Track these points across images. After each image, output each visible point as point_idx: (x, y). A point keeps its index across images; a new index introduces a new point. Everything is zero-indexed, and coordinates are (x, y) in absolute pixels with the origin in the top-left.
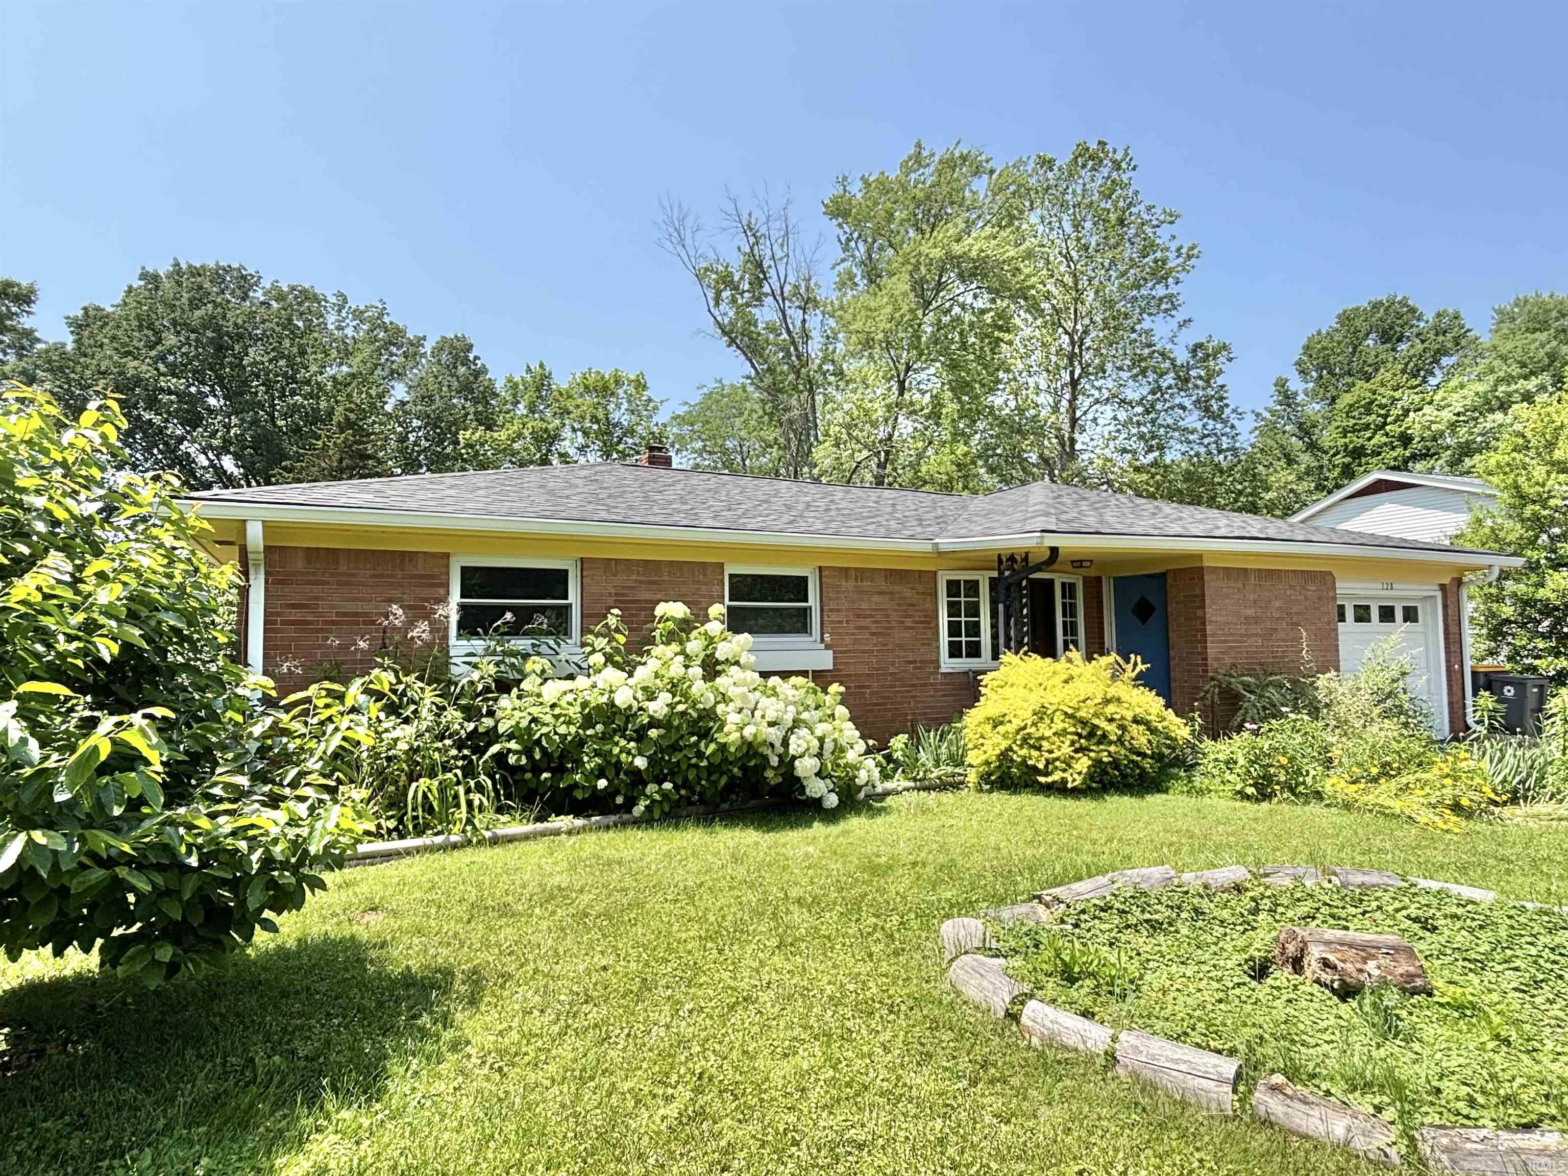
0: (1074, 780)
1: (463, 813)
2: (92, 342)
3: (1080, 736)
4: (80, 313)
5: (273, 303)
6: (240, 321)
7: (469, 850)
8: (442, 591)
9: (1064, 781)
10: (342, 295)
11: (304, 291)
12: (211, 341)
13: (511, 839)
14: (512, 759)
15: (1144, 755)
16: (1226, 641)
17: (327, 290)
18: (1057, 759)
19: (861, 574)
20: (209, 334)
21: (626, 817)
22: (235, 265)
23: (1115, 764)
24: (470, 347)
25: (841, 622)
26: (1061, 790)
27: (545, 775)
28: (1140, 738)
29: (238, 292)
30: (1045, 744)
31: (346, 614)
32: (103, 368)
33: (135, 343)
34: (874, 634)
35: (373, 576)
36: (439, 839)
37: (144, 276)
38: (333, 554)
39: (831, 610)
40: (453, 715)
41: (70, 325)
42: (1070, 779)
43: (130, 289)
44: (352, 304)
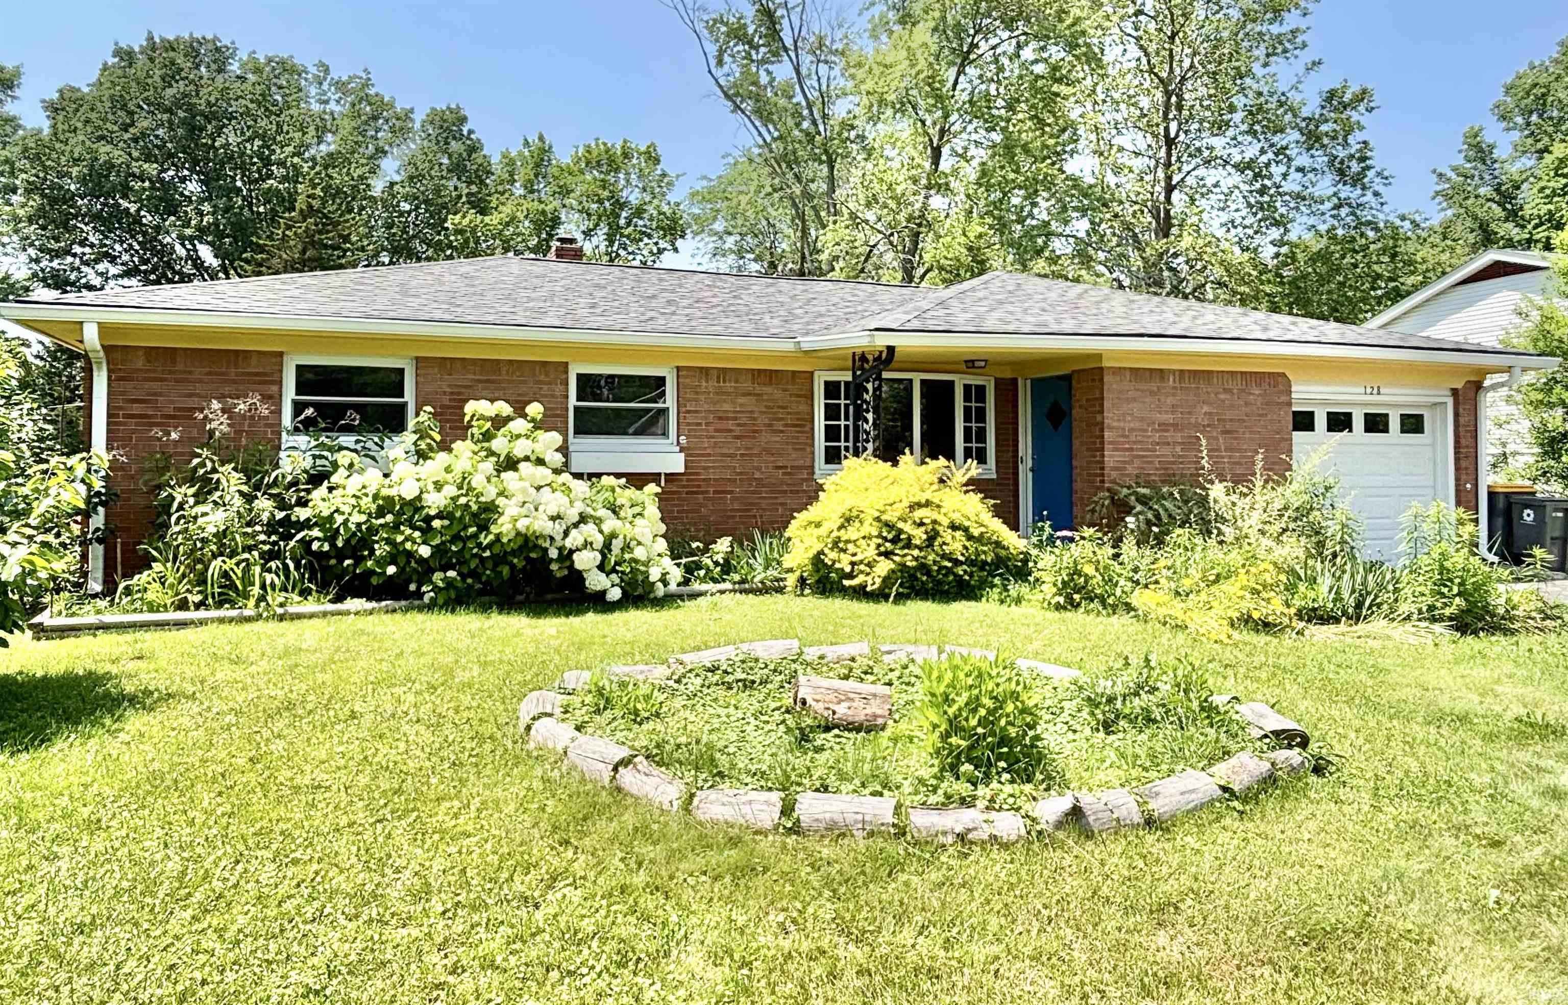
0: (873, 582)
1: (256, 590)
2: (66, 127)
3: (885, 539)
4: (56, 96)
5: (250, 76)
6: (213, 101)
7: (260, 623)
8: (275, 388)
9: (863, 587)
10: (323, 65)
11: (282, 63)
12: (183, 122)
13: (299, 616)
14: (315, 546)
15: (957, 562)
16: (1131, 449)
17: (306, 60)
18: (861, 562)
19: (723, 373)
20: (181, 114)
21: (416, 602)
22: (210, 37)
23: (923, 567)
24: (463, 120)
25: (699, 424)
26: (860, 593)
27: (347, 562)
28: (956, 544)
29: (214, 67)
30: (850, 547)
31: (180, 409)
32: (76, 155)
33: (109, 125)
34: (737, 437)
35: (209, 373)
36: (234, 613)
37: (117, 53)
38: (171, 353)
39: (688, 412)
40: (264, 505)
41: (46, 109)
42: (870, 582)
43: (105, 68)
44: (335, 75)
